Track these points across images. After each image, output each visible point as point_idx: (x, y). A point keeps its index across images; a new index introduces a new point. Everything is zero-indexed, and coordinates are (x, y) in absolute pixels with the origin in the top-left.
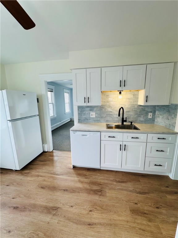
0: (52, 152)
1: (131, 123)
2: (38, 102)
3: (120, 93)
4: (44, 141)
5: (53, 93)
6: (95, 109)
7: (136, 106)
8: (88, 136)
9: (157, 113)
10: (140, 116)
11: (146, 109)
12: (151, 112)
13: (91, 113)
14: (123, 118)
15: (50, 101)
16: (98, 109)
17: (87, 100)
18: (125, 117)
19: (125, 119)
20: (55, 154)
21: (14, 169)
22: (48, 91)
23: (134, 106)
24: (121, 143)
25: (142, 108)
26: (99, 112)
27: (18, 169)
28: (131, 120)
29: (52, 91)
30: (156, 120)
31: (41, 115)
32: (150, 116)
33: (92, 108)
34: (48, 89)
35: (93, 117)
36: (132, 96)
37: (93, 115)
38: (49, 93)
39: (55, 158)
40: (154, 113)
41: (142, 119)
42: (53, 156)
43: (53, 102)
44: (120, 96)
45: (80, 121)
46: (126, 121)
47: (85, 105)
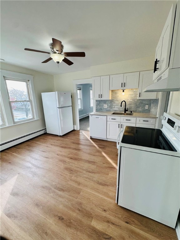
0: (79, 131)
1: (131, 112)
2: (72, 98)
3: (123, 91)
4: (74, 123)
5: (81, 91)
6: (107, 102)
7: (136, 100)
8: (99, 118)
9: (152, 105)
10: (139, 108)
11: (144, 102)
12: (147, 104)
13: (104, 105)
14: (125, 109)
15: (79, 97)
16: (109, 102)
17: (100, 96)
18: (126, 108)
19: (127, 109)
20: (80, 132)
21: (59, 135)
22: (78, 90)
23: (135, 100)
24: (119, 123)
25: (140, 102)
26: (109, 105)
27: (61, 135)
28: (131, 110)
29: (81, 90)
30: (151, 111)
31: (73, 106)
32: (147, 107)
33: (105, 102)
34: (78, 88)
35: (105, 107)
36: (133, 93)
37: (105, 106)
38: (78, 91)
39: (80, 134)
40: (150, 105)
41: (140, 109)
42: (79, 132)
43: (81, 98)
44: (123, 93)
45: (97, 110)
46: (127, 110)
47: (99, 99)
